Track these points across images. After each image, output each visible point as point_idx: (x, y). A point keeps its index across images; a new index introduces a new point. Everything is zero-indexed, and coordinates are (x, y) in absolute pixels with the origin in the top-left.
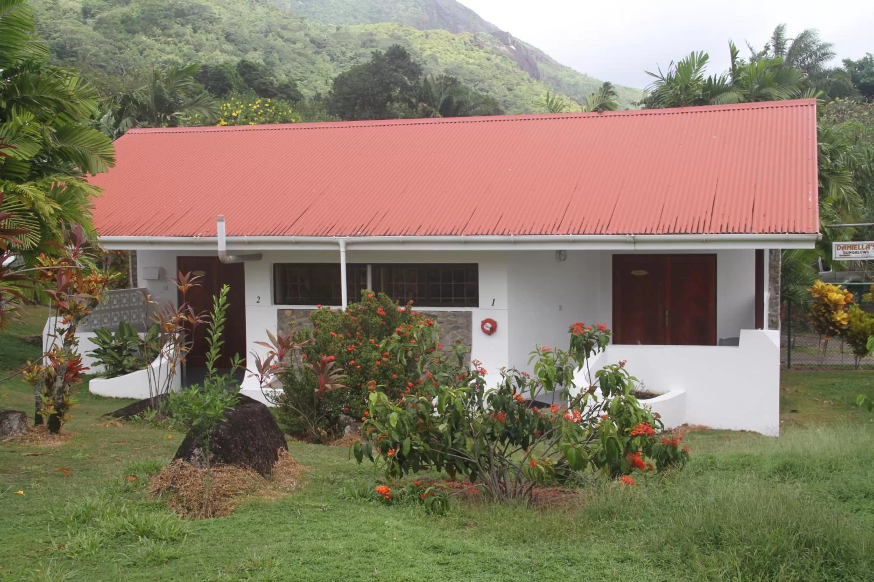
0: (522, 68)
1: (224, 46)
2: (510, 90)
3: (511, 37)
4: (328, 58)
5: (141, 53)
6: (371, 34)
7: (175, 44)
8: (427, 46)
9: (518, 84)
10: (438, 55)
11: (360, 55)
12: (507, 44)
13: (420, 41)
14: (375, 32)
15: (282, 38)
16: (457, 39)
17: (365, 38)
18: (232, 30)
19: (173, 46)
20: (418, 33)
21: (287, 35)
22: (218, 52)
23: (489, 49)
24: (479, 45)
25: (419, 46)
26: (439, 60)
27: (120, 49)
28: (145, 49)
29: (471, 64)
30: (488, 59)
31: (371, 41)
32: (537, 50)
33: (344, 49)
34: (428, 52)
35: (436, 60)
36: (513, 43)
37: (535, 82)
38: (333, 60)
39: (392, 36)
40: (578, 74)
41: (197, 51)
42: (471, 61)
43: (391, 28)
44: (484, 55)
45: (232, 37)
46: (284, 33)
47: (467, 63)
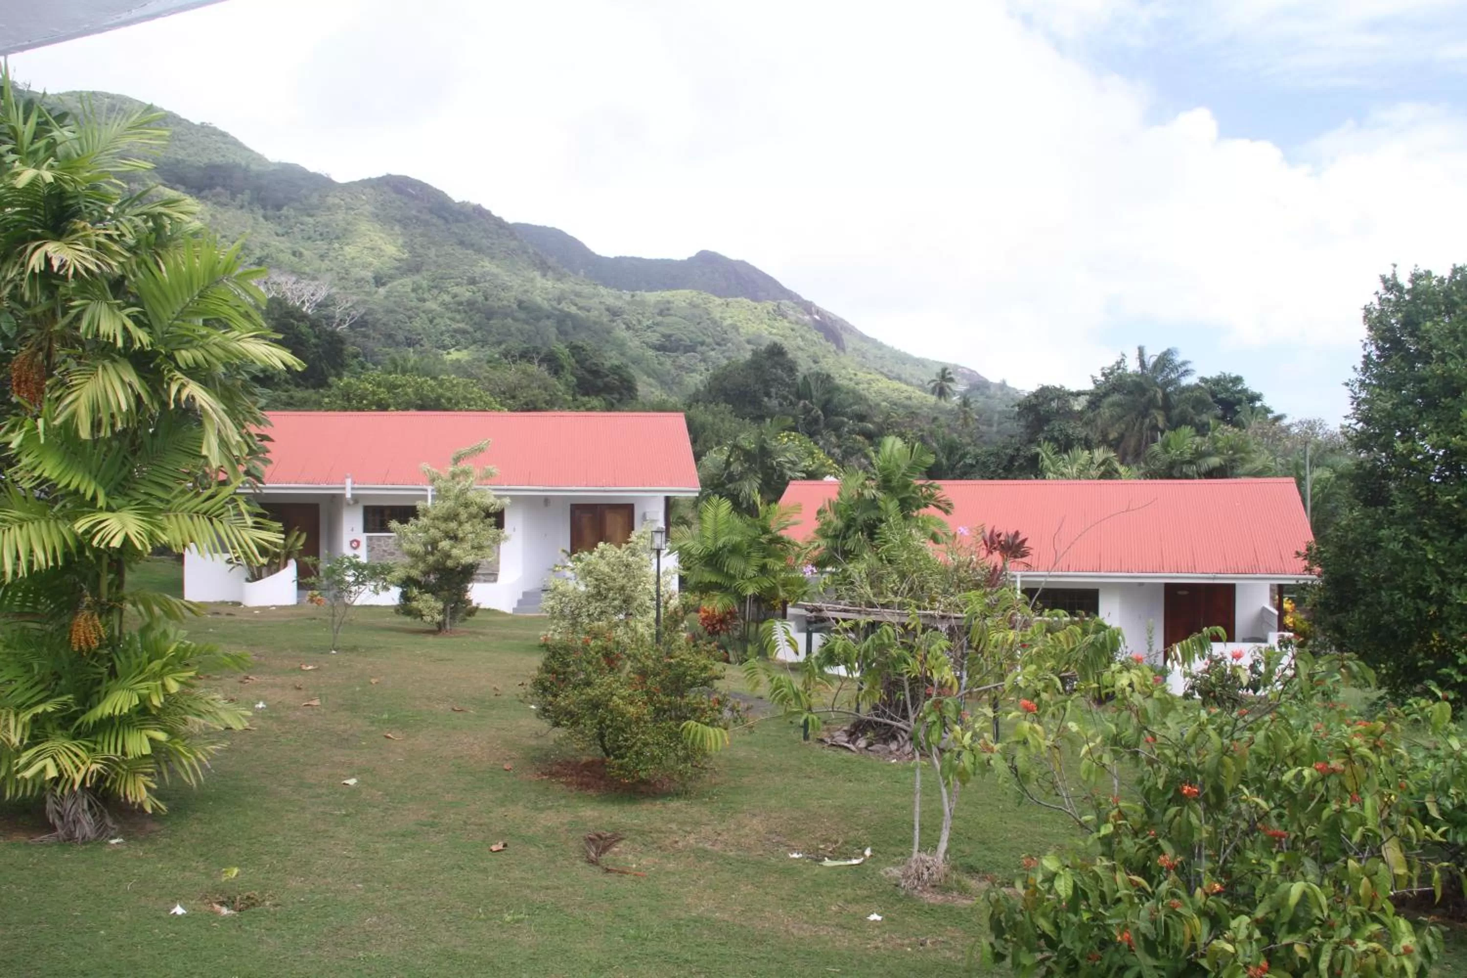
0: (827, 341)
1: (516, 314)
2: (815, 362)
3: (814, 306)
4: (624, 327)
5: (431, 321)
6: (669, 302)
7: (465, 312)
8: (728, 315)
9: (824, 357)
10: (739, 324)
11: (657, 324)
12: (810, 313)
13: (720, 309)
14: (672, 299)
15: (576, 305)
16: (759, 308)
17: (662, 307)
18: (524, 298)
19: (463, 315)
20: (718, 301)
21: (582, 302)
22: (510, 320)
23: (793, 319)
24: (782, 315)
25: (719, 315)
26: (741, 330)
27: (410, 318)
28: (434, 318)
29: (775, 334)
30: (793, 330)
31: (668, 309)
32: (842, 320)
33: (640, 317)
34: (729, 321)
35: (737, 330)
36: (818, 312)
37: (842, 354)
38: (628, 328)
39: (690, 304)
40: (884, 346)
41: (489, 319)
42: (774, 331)
43: (690, 295)
44: (787, 325)
45: (525, 305)
46: (577, 300)
47: (770, 333)
